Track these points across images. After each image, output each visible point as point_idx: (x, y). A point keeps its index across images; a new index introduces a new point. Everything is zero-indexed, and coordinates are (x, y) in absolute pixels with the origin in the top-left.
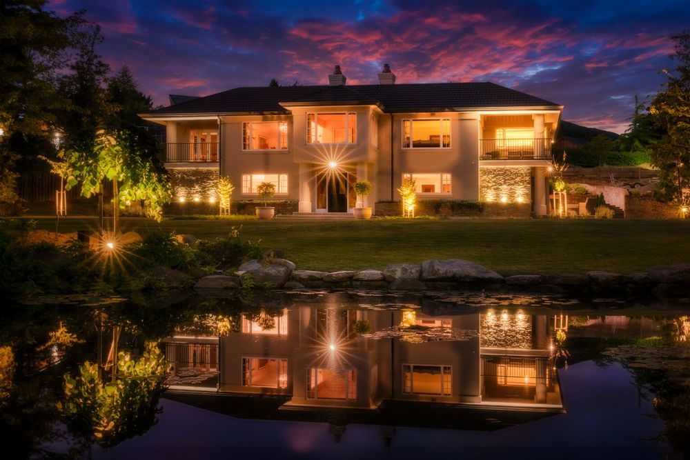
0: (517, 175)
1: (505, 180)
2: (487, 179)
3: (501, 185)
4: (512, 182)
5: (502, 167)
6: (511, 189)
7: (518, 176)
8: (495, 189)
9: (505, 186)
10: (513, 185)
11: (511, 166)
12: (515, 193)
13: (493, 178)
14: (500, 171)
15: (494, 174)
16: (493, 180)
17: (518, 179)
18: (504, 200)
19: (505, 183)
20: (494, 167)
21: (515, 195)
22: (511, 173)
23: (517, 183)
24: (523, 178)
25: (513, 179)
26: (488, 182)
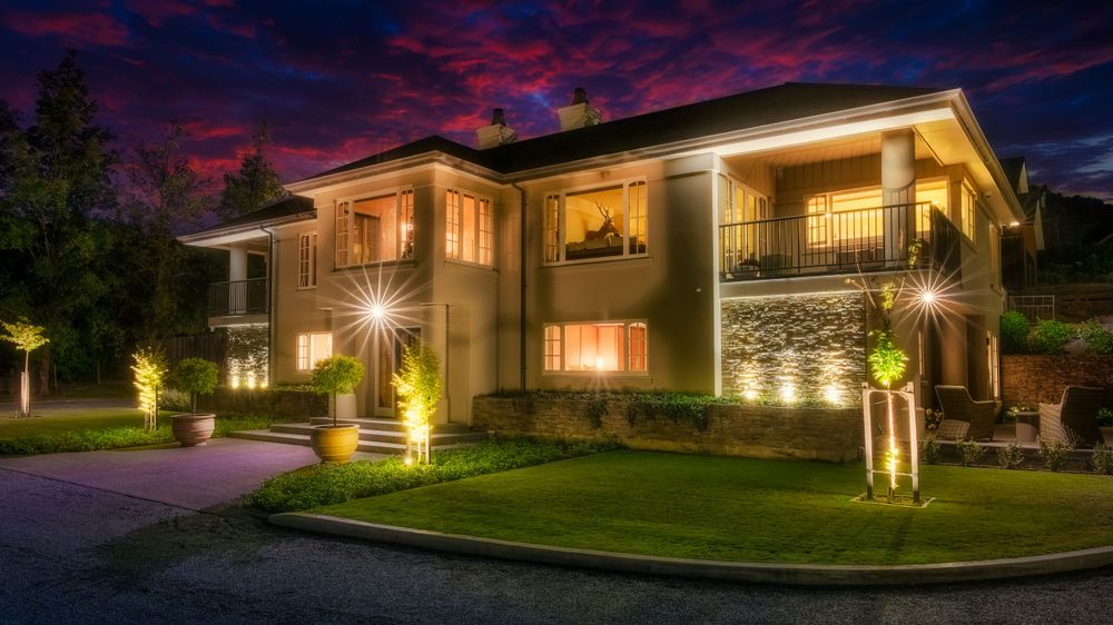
0: (824, 317)
1: (790, 334)
2: (742, 333)
3: (779, 348)
4: (811, 339)
5: (782, 296)
6: (808, 361)
7: (830, 322)
8: (761, 361)
9: (790, 353)
10: (813, 348)
11: (808, 295)
12: (818, 372)
13: (756, 329)
14: (776, 308)
15: (758, 318)
16: (757, 334)
17: (826, 332)
18: (789, 395)
19: (789, 343)
20: (760, 299)
21: (819, 378)
22: (807, 313)
23: (825, 343)
24: (841, 326)
25: (811, 330)
26: (745, 342)
